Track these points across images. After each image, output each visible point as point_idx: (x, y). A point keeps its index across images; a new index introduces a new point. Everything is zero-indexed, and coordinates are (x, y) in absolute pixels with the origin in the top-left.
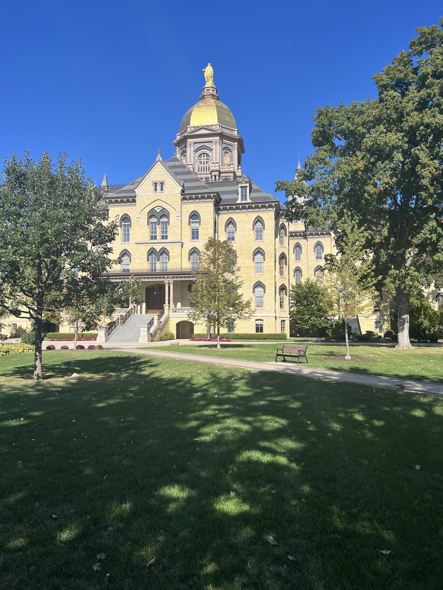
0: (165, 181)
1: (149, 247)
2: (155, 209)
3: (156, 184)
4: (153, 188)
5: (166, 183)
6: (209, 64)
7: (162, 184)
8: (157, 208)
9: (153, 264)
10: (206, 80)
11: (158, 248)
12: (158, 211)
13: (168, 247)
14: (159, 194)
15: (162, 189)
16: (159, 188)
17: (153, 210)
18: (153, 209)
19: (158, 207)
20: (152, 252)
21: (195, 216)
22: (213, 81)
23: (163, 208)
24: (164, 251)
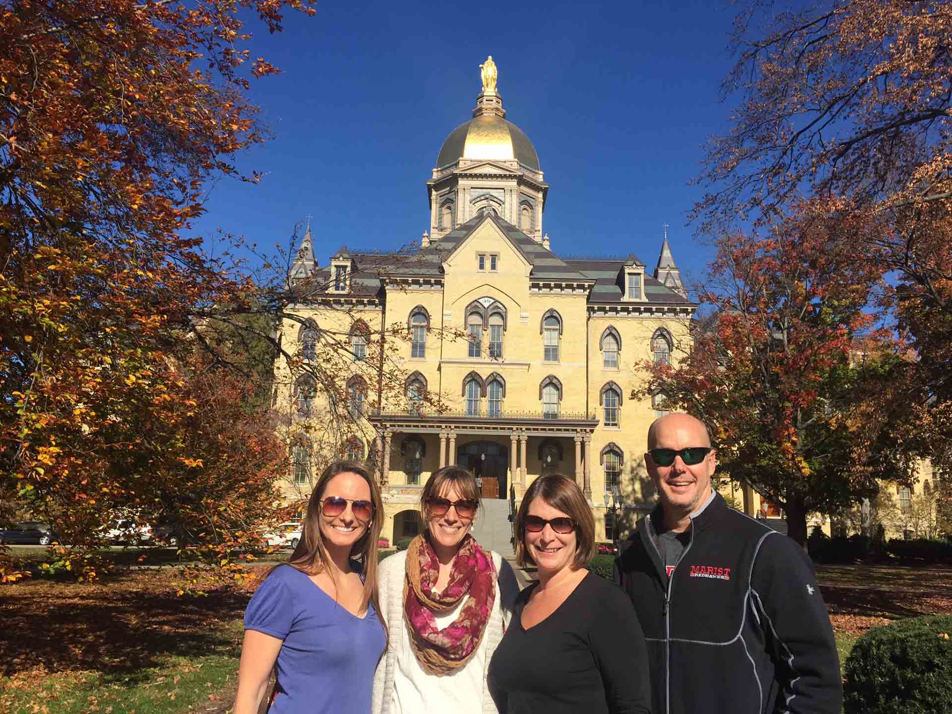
0: (499, 253)
1: (466, 370)
2: (480, 301)
3: (482, 258)
4: (477, 263)
5: (502, 256)
6: (490, 57)
7: (494, 257)
8: (484, 299)
9: (472, 402)
10: (484, 83)
11: (485, 372)
12: (486, 305)
13: (504, 372)
14: (487, 274)
15: (493, 267)
16: (488, 263)
17: (476, 303)
18: (476, 301)
19: (487, 299)
20: (473, 378)
21: (553, 318)
22: (497, 86)
23: (496, 301)
24: (497, 381)
